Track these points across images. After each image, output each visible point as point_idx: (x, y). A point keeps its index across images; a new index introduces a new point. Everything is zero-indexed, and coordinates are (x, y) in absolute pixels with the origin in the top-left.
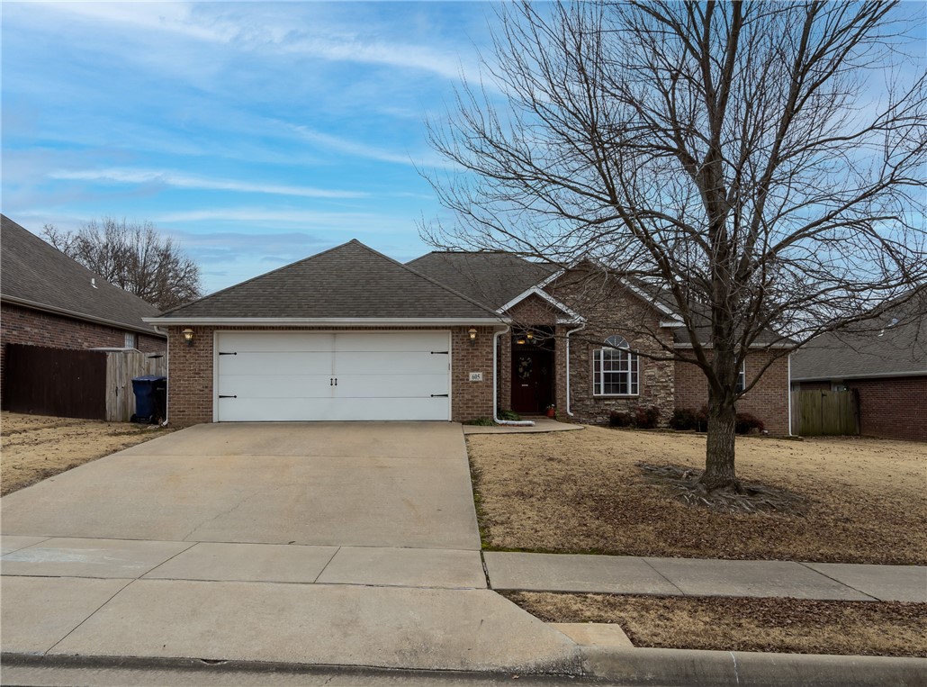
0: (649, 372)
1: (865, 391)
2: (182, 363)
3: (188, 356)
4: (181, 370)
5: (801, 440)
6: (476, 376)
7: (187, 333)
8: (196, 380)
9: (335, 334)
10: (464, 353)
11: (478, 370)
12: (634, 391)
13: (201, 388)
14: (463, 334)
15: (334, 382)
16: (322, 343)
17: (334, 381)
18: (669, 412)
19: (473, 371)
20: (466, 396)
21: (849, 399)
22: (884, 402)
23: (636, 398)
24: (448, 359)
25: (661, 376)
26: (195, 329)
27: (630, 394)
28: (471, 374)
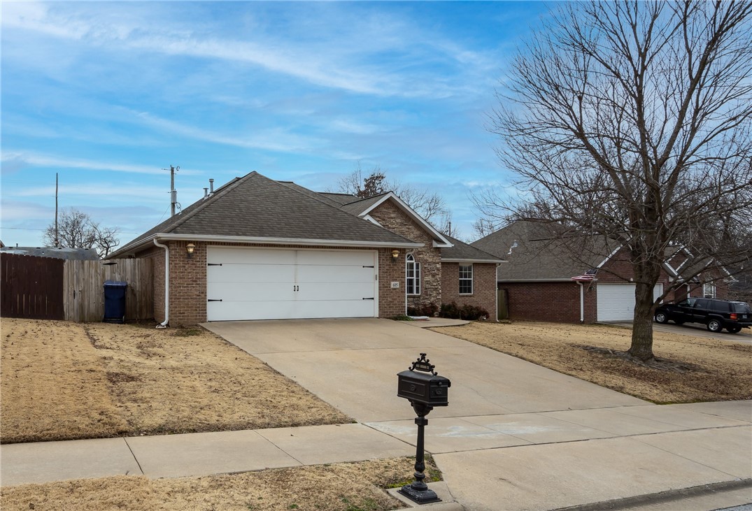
0: (427, 279)
1: (513, 290)
2: (182, 272)
3: (187, 266)
4: (181, 278)
5: (510, 324)
6: (395, 284)
7: (191, 247)
8: (194, 287)
9: (296, 251)
10: (387, 267)
11: (396, 280)
12: (417, 292)
13: (197, 293)
14: (386, 253)
15: (296, 289)
16: (287, 258)
17: (296, 287)
18: (439, 305)
19: (393, 281)
20: (389, 299)
21: (503, 295)
22: (529, 298)
23: (419, 297)
24: (376, 271)
25: (433, 281)
26: (197, 243)
27: (415, 294)
28: (392, 283)
